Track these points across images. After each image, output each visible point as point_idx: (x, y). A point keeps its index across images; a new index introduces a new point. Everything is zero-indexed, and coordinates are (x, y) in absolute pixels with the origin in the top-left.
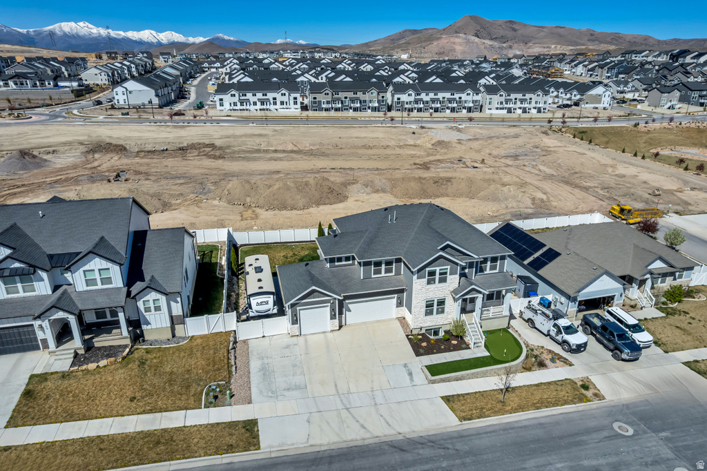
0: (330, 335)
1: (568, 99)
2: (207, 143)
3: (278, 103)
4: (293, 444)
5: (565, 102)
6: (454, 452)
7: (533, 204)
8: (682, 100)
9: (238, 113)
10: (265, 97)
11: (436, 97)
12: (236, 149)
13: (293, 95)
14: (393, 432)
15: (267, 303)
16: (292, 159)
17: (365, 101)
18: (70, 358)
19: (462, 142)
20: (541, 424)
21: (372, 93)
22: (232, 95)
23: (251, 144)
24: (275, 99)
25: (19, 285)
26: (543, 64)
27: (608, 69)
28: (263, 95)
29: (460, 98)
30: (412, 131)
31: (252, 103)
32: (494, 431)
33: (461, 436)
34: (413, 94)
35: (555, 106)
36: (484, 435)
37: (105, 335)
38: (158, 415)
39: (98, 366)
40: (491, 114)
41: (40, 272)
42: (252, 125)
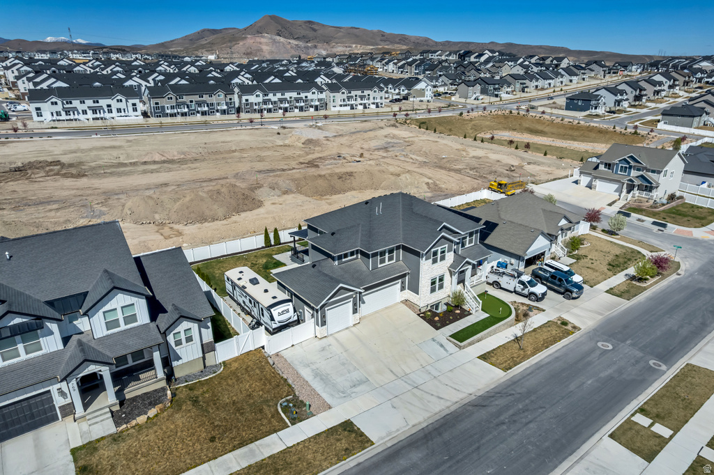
0: (354, 329)
1: (397, 94)
2: (49, 160)
3: (114, 110)
4: (398, 430)
5: (395, 97)
6: (519, 396)
7: (429, 188)
8: (484, 92)
9: (65, 124)
10: (96, 105)
11: (283, 97)
12: (93, 164)
13: (131, 101)
14: (465, 395)
15: (287, 311)
16: (170, 170)
17: (212, 104)
18: (108, 418)
19: (330, 139)
20: (557, 358)
21: (219, 95)
22: (52, 103)
23: (107, 157)
24: (109, 106)
25: (20, 347)
26: (357, 62)
27: (416, 66)
28: (94, 102)
29: (306, 97)
30: (277, 132)
31: (81, 112)
32: (532, 372)
33: (513, 382)
34: (261, 95)
35: (388, 101)
36: (528, 377)
37: (133, 383)
38: (252, 446)
39: (148, 418)
40: (339, 112)
41: (48, 324)
42: (95, 136)
